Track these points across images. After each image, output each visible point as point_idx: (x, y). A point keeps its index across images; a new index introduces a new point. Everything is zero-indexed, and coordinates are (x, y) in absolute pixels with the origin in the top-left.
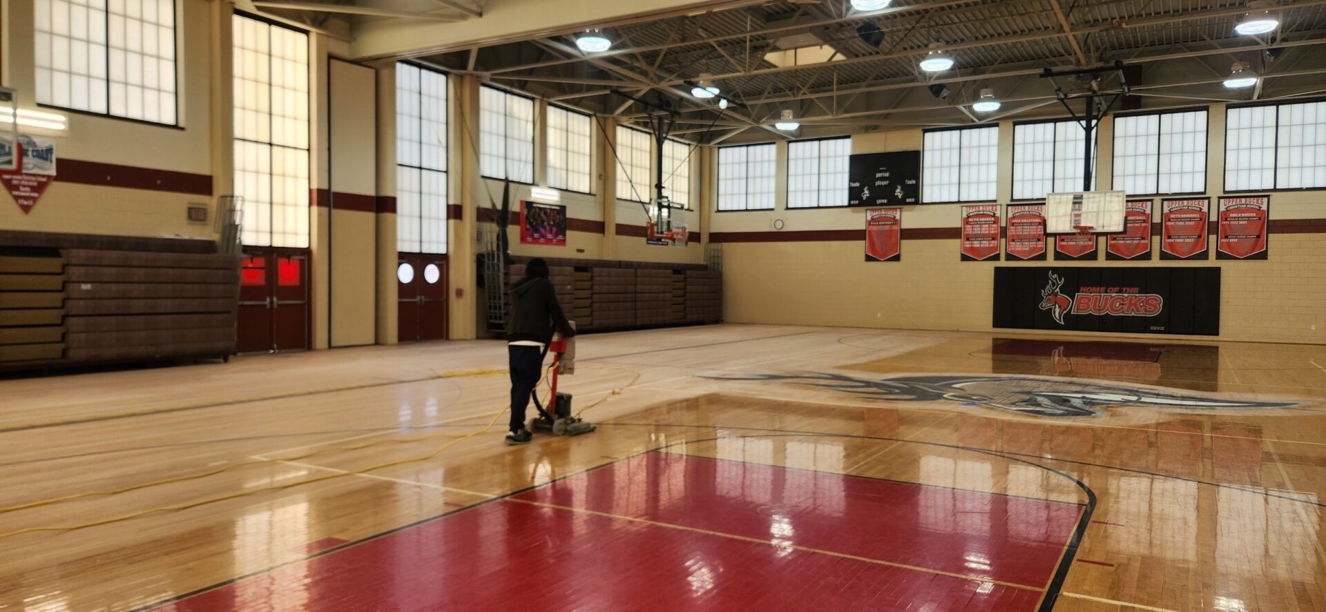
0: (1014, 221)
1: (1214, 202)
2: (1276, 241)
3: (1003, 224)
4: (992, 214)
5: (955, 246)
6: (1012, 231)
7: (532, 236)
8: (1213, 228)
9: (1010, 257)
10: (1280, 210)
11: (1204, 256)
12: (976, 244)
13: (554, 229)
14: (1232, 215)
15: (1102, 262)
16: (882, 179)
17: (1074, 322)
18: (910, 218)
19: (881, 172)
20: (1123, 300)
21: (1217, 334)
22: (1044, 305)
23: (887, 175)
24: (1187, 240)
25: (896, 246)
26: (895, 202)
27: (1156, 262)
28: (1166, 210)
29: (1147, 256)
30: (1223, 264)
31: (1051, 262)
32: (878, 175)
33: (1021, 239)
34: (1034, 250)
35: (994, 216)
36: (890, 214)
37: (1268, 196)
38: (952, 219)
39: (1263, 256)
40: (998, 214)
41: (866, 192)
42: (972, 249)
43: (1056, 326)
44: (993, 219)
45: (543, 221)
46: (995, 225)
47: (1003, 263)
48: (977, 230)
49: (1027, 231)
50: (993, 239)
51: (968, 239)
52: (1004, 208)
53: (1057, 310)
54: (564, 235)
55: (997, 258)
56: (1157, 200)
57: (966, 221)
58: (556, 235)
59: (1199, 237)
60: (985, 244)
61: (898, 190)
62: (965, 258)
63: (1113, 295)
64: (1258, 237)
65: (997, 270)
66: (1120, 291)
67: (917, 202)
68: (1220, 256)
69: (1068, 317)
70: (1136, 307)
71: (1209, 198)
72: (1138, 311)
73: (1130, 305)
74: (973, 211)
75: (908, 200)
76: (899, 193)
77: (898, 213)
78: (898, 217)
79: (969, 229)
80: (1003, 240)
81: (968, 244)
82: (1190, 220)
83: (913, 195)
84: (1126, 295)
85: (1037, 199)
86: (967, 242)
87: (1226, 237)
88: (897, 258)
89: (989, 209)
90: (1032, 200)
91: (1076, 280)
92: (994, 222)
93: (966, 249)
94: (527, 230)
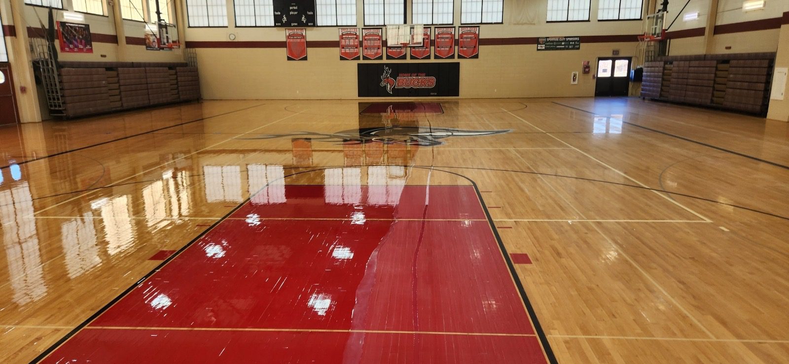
0: (366, 38)
1: (457, 28)
2: (483, 49)
3: (361, 39)
4: (355, 33)
5: (336, 51)
6: (365, 43)
7: (69, 47)
8: (457, 42)
9: (365, 58)
10: (485, 33)
11: (453, 57)
12: (348, 51)
13: (83, 41)
14: (464, 36)
15: (408, 61)
16: (294, 10)
17: (397, 92)
18: (312, 35)
19: (293, 6)
20: (418, 80)
21: (458, 96)
22: (383, 84)
23: (295, 8)
24: (446, 49)
25: (304, 51)
26: (301, 25)
27: (432, 60)
28: (436, 33)
29: (429, 57)
30: (460, 61)
31: (385, 61)
32: (291, 8)
33: (371, 48)
34: (377, 54)
35: (356, 34)
36: (299, 32)
37: (479, 27)
38: (334, 36)
39: (476, 57)
40: (358, 34)
41: (285, 18)
42: (346, 54)
43: (388, 95)
44: (355, 36)
45: (75, 36)
46: (357, 40)
47: (362, 61)
48: (347, 42)
49: (372, 43)
50: (356, 48)
51: (343, 48)
52: (361, 30)
53: (389, 86)
54: (91, 45)
55: (358, 58)
56: (433, 27)
57: (342, 37)
58: (85, 46)
59: (451, 47)
60: (352, 50)
61: (303, 18)
62: (342, 58)
63: (414, 77)
64: (475, 47)
65: (359, 65)
66: (417, 76)
67: (315, 25)
68: (460, 57)
69: (394, 90)
70: (424, 83)
71: (455, 27)
72: (426, 85)
73: (422, 82)
74: (345, 32)
75: (309, 24)
76: (303, 19)
77: (304, 31)
78: (304, 34)
79: (343, 42)
80: (361, 48)
81: (343, 51)
82: (447, 38)
83: (312, 21)
84: (420, 77)
85: (377, 26)
86: (343, 50)
87: (462, 47)
88: (305, 59)
89: (353, 31)
90: (374, 26)
91: (397, 70)
92: (356, 38)
93: (342, 53)
94: (64, 42)
